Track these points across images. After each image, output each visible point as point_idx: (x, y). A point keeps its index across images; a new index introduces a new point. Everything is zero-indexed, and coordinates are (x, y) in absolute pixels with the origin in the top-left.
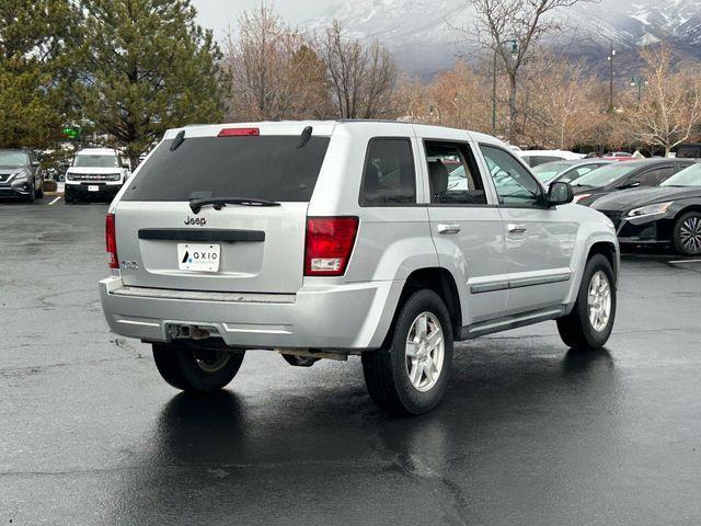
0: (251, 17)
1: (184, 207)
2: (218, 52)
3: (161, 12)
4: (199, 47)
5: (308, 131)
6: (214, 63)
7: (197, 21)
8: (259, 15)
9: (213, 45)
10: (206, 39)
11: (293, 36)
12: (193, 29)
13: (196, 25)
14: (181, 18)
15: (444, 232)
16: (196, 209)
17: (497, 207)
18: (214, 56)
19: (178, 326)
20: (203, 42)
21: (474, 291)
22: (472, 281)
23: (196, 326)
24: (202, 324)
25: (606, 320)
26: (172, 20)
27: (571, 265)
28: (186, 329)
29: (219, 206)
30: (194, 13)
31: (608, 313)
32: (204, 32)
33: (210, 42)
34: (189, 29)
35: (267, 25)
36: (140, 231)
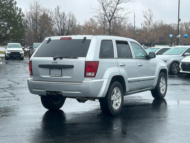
0: (33, 4)
1: (51, 59)
2: (23, 15)
3: (6, 3)
4: (17, 13)
5: (85, 38)
6: (22, 18)
7: (17, 5)
8: (35, 4)
9: (21, 13)
10: (19, 11)
11: (46, 10)
12: (16, 8)
13: (16, 7)
14: (12, 5)
15: (121, 66)
16: (55, 59)
17: (135, 59)
18: (22, 16)
19: (50, 91)
20: (18, 12)
21: (129, 82)
22: (129, 79)
23: (55, 91)
24: (56, 90)
25: (164, 90)
26: (9, 5)
27: (155, 75)
28: (52, 92)
29: (61, 58)
30: (16, 3)
31: (165, 88)
32: (19, 9)
33: (21, 12)
34: (14, 8)
35: (37, 7)
36: (39, 65)
